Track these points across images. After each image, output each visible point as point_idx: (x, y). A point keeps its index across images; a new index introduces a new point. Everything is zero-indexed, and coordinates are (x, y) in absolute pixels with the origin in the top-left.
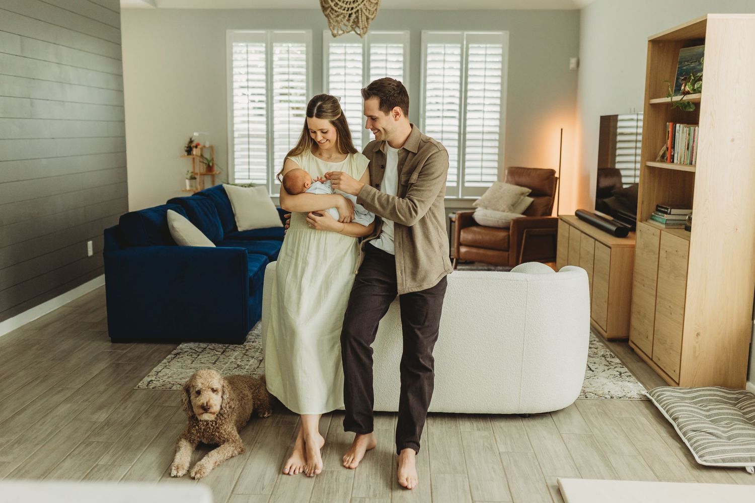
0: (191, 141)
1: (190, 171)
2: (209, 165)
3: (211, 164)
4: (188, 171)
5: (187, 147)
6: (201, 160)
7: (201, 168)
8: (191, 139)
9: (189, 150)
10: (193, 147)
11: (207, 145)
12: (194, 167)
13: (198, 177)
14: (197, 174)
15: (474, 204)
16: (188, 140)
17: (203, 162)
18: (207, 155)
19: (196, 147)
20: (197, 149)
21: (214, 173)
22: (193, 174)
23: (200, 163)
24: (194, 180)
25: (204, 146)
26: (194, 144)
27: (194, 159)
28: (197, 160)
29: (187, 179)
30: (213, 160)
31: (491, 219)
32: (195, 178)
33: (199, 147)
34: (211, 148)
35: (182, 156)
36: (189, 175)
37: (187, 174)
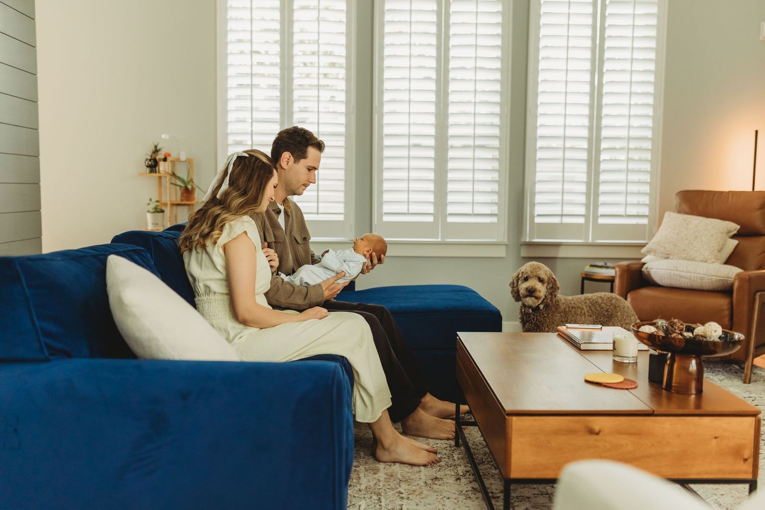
0: (156, 151)
1: (154, 200)
2: (186, 189)
3: (189, 187)
4: (151, 200)
5: (150, 160)
6: (174, 180)
7: (172, 194)
8: (156, 147)
9: (153, 165)
10: (160, 160)
11: (183, 158)
12: (160, 195)
13: (167, 210)
14: (166, 205)
15: (644, 250)
16: (152, 149)
17: (176, 185)
18: (182, 173)
19: (165, 160)
20: (166, 163)
21: (193, 202)
22: (158, 204)
23: (172, 185)
24: (161, 214)
25: (178, 160)
26: (160, 156)
27: (160, 177)
28: (167, 181)
29: (148, 211)
30: (191, 181)
31: (688, 275)
32: (162, 211)
33: (169, 159)
34: (189, 162)
35: (140, 174)
36: (153, 205)
37: (149, 204)
